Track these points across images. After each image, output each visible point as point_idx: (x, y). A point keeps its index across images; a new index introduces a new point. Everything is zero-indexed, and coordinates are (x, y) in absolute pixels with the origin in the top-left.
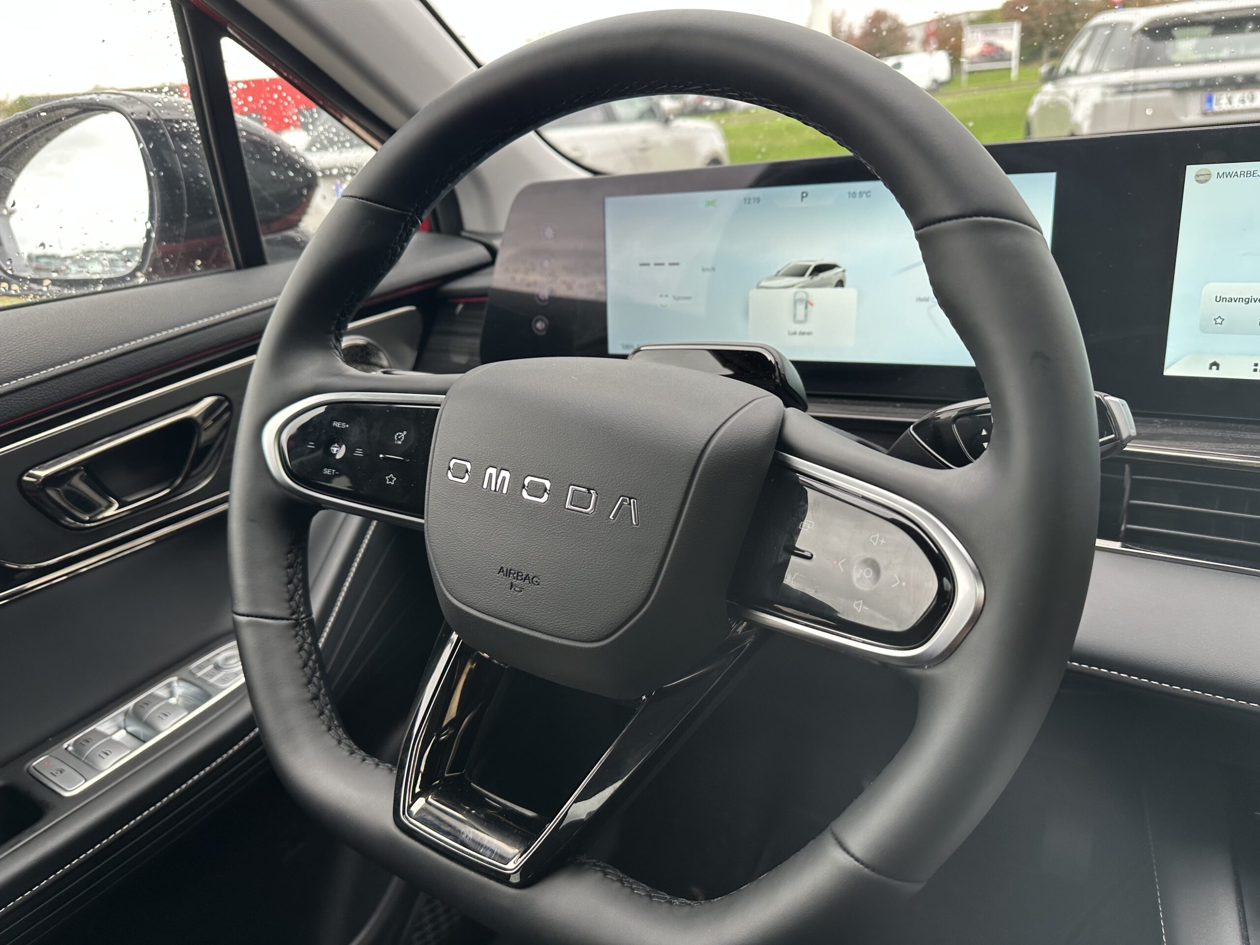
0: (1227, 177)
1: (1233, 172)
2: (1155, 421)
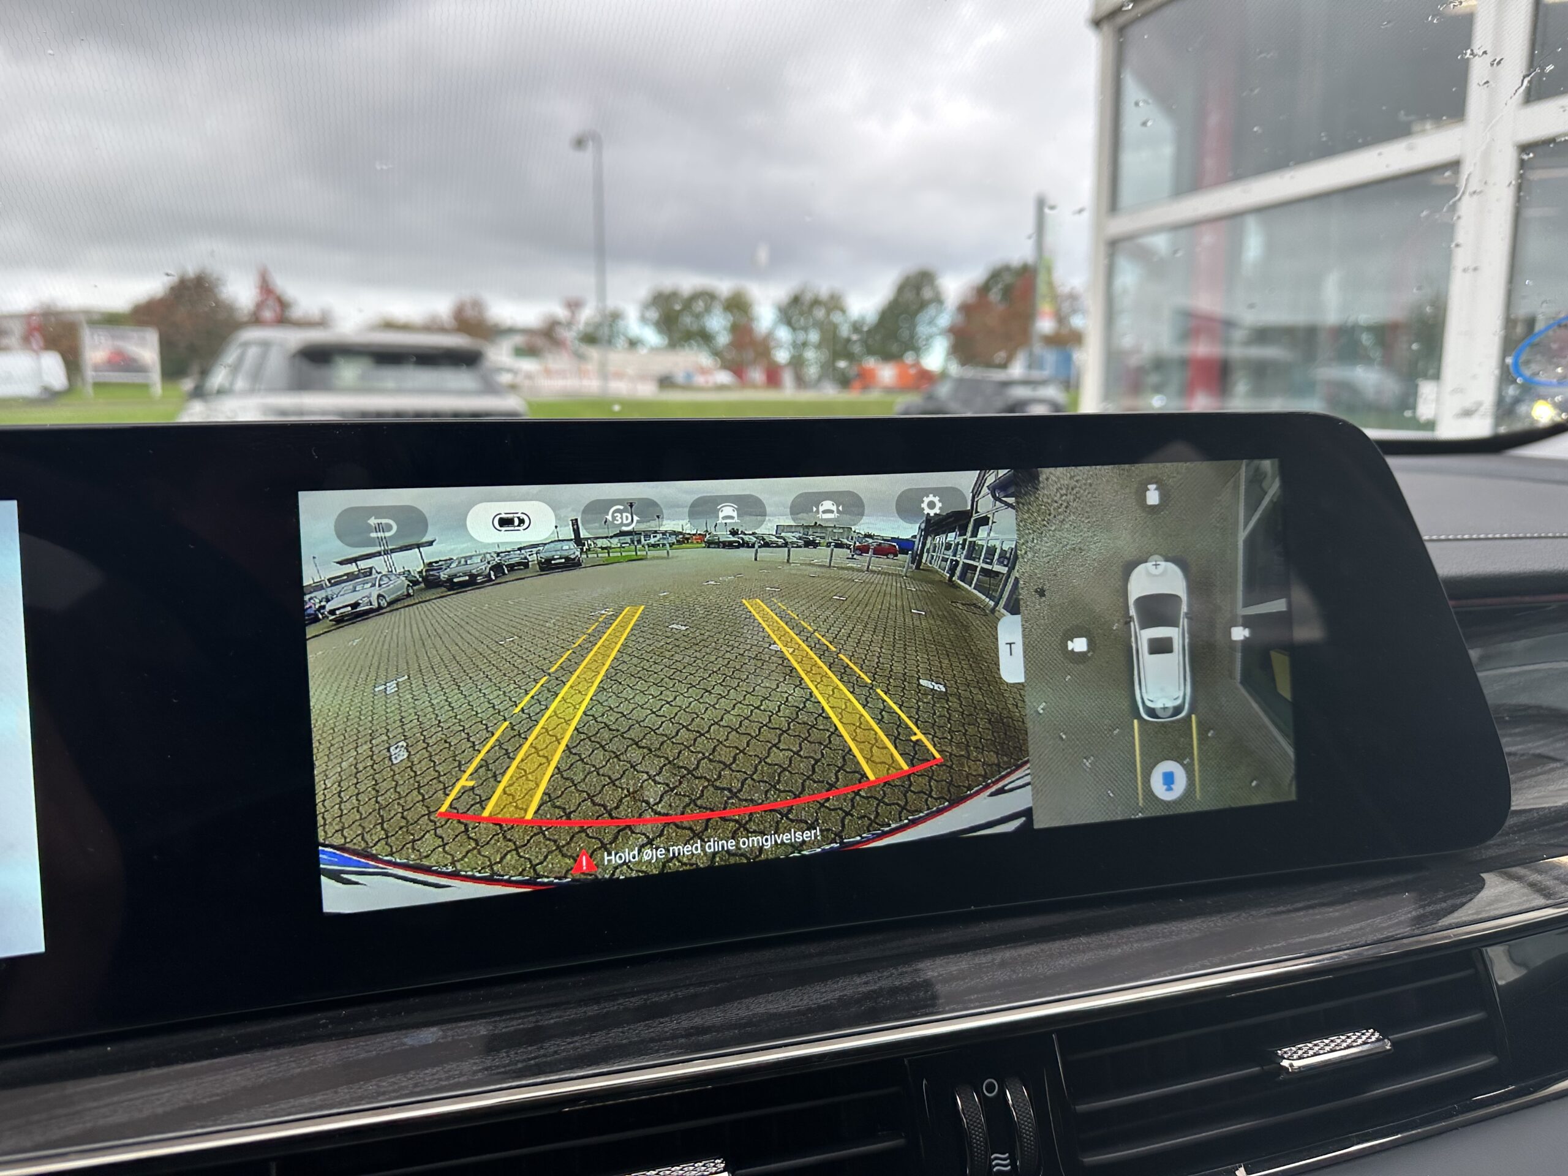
2: (321, 1022)
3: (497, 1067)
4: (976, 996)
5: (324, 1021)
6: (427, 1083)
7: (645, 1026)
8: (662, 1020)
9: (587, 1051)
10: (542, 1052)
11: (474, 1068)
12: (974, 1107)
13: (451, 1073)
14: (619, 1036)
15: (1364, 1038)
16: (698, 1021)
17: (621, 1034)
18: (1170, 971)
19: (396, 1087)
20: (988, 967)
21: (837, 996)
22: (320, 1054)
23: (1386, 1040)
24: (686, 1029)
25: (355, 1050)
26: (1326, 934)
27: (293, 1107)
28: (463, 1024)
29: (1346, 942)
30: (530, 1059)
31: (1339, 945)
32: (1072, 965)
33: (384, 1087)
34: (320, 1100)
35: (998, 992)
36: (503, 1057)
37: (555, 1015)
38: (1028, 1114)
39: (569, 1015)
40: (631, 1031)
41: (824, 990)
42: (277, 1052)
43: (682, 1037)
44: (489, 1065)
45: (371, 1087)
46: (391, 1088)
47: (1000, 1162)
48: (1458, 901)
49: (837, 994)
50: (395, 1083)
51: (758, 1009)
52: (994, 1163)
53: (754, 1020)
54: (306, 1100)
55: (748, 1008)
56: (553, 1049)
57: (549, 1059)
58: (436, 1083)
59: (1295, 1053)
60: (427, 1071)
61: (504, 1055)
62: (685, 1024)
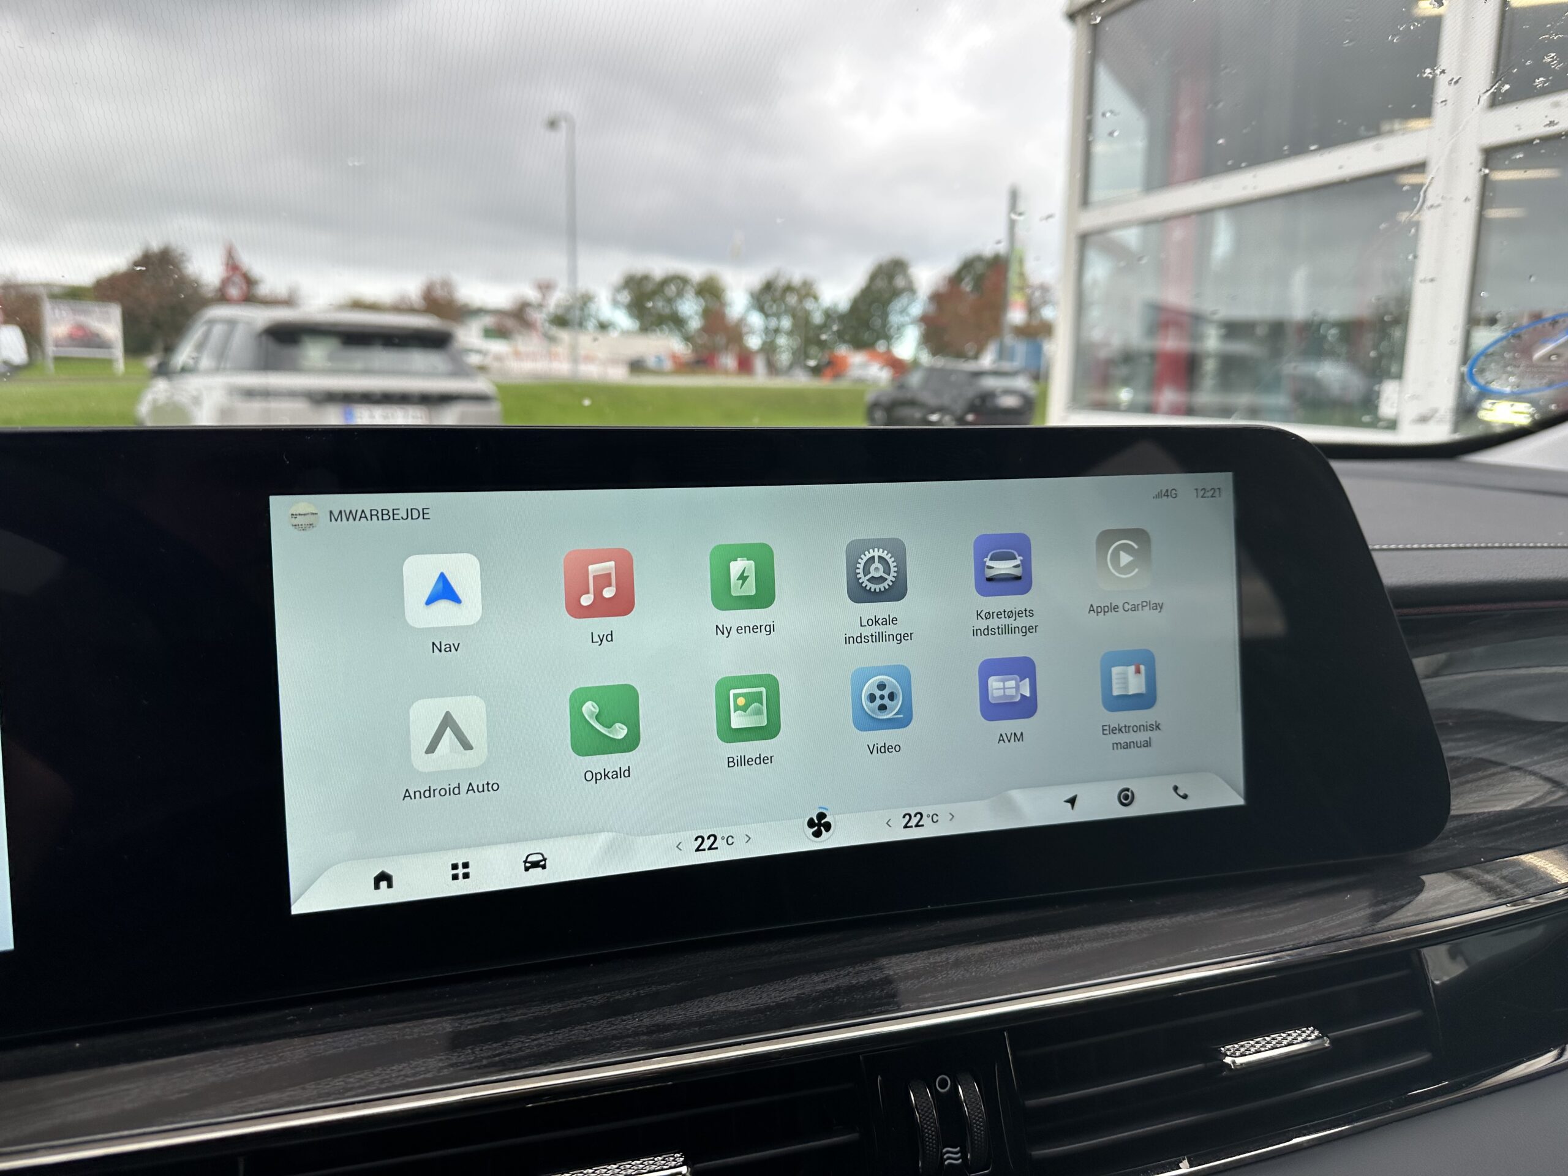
0: (348, 520)
1: (357, 511)
2: (289, 1018)
3: (463, 1063)
4: (930, 994)
5: (292, 1017)
6: (393, 1080)
7: (607, 1023)
8: (624, 1018)
9: (551, 1048)
10: (507, 1049)
11: (440, 1064)
12: (927, 1102)
13: (417, 1069)
14: (582, 1033)
15: (1304, 1035)
16: (659, 1019)
17: (584, 1032)
18: (1118, 971)
19: (363, 1083)
20: (942, 966)
21: (795, 994)
22: (289, 1051)
23: (1325, 1038)
24: (647, 1027)
25: (322, 1047)
26: (1270, 935)
27: (262, 1103)
28: (429, 1021)
29: (1289, 943)
30: (495, 1056)
31: (1282, 945)
32: (1024, 964)
33: (350, 1083)
34: (288, 1096)
35: (951, 991)
36: (468, 1054)
37: (519, 1012)
38: (979, 1109)
39: (533, 1013)
40: (595, 1028)
41: (782, 989)
42: (245, 1048)
43: (644, 1034)
44: (455, 1061)
45: (338, 1083)
46: (358, 1084)
47: (952, 1156)
48: (1398, 904)
49: (796, 992)
50: (362, 1079)
51: (718, 1007)
52: (945, 1157)
53: (714, 1017)
54: (274, 1096)
55: (708, 1006)
56: (518, 1045)
57: (514, 1055)
58: (403, 1080)
59: (1238, 1050)
60: (394, 1068)
61: (470, 1051)
62: (647, 1022)
